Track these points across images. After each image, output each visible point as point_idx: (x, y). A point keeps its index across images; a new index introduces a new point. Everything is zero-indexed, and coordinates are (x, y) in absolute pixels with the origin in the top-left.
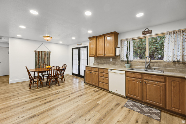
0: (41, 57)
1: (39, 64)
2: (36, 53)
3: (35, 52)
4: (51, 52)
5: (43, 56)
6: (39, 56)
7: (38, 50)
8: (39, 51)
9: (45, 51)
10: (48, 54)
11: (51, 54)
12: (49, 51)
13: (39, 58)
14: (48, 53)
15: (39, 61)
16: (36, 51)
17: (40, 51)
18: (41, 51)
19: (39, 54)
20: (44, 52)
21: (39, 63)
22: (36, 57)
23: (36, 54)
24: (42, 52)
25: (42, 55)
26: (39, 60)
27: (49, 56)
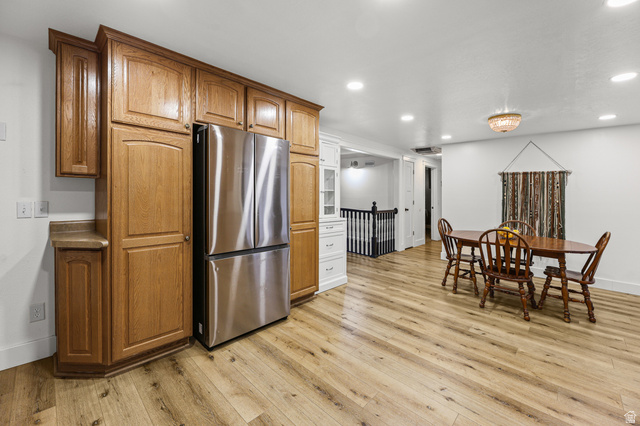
0: (523, 193)
2: (504, 181)
3: (500, 177)
4: (567, 173)
5: (532, 190)
6: (514, 191)
7: (511, 170)
8: (513, 174)
9: (538, 171)
10: (556, 182)
11: (570, 180)
12: (558, 169)
13: (514, 196)
14: (553, 178)
15: (514, 208)
16: (503, 175)
17: (517, 174)
18: (521, 172)
19: (515, 185)
20: (535, 173)
21: (514, 214)
22: (504, 196)
23: (504, 185)
24: (525, 174)
25: (525, 187)
26: (513, 205)
27: (557, 191)
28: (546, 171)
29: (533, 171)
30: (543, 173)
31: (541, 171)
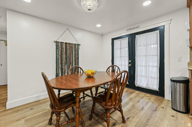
0: (65, 53)
1: (62, 66)
2: (57, 46)
3: (55, 44)
4: (80, 45)
5: (68, 51)
6: (61, 51)
7: (60, 41)
8: (61, 43)
9: (71, 43)
11: (80, 47)
12: (77, 43)
13: (62, 54)
14: (75, 47)
15: (62, 60)
16: (57, 42)
17: (63, 43)
19: (62, 48)
20: (70, 44)
21: (62, 64)
22: (57, 54)
23: (57, 48)
24: (66, 43)
25: (66, 50)
26: (61, 59)
27: (76, 52)
28: (73, 43)
29: (69, 42)
30: (72, 44)
31: (72, 43)
